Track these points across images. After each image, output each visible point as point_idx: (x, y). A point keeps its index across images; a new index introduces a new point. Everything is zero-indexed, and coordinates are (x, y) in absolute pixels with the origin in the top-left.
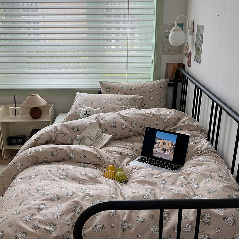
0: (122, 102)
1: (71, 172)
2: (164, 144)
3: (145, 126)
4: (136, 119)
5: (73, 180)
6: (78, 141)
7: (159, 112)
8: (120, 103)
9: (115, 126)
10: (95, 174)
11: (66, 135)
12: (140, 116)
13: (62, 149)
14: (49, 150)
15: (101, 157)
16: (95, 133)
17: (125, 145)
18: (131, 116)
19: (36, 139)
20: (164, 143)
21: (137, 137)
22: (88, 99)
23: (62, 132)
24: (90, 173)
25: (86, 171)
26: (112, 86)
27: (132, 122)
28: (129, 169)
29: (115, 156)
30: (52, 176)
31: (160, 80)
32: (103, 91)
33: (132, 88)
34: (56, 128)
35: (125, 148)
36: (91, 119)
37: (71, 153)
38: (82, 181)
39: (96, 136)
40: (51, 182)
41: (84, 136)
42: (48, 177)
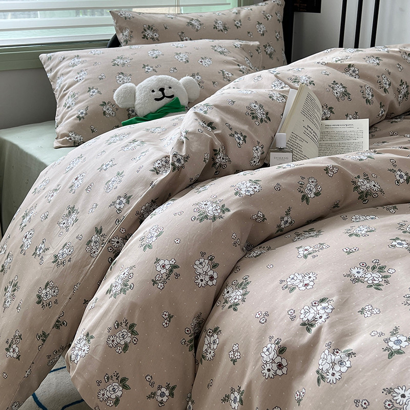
0: (230, 56)
3: (407, 87)
9: (346, 94)
11: (245, 137)
13: (327, 169)
18: (364, 63)
22: (119, 58)
23: (231, 129)
27: (378, 77)
33: (216, 23)
41: (294, 136)
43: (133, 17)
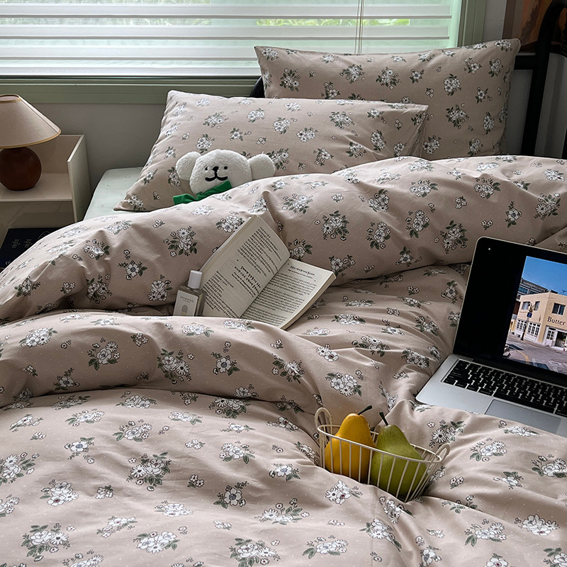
0: (348, 130)
1: (179, 448)
2: (558, 309)
3: (461, 231)
4: (426, 202)
5: (192, 485)
6: (196, 294)
7: (513, 171)
8: (344, 133)
9: (342, 231)
10: (285, 453)
11: (144, 268)
12: (441, 190)
13: (134, 337)
14: (79, 339)
15: (302, 371)
16: (263, 262)
17: (387, 312)
18: (405, 191)
19: (20, 289)
20: (556, 305)
21: (429, 274)
22: (217, 115)
23: (128, 258)
24: (263, 448)
25: (244, 441)
26: (307, 64)
27: (410, 213)
28: (427, 430)
29: (360, 368)
30: (96, 467)
31: (489, 44)
32: (272, 88)
33: (384, 72)
34: (102, 240)
35: (388, 324)
36: (243, 201)
37: (171, 354)
38: (233, 491)
39: (266, 271)
40: (92, 500)
41: (218, 276)
42: (81, 473)
43: (277, 57)
